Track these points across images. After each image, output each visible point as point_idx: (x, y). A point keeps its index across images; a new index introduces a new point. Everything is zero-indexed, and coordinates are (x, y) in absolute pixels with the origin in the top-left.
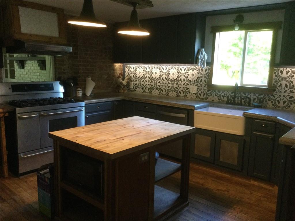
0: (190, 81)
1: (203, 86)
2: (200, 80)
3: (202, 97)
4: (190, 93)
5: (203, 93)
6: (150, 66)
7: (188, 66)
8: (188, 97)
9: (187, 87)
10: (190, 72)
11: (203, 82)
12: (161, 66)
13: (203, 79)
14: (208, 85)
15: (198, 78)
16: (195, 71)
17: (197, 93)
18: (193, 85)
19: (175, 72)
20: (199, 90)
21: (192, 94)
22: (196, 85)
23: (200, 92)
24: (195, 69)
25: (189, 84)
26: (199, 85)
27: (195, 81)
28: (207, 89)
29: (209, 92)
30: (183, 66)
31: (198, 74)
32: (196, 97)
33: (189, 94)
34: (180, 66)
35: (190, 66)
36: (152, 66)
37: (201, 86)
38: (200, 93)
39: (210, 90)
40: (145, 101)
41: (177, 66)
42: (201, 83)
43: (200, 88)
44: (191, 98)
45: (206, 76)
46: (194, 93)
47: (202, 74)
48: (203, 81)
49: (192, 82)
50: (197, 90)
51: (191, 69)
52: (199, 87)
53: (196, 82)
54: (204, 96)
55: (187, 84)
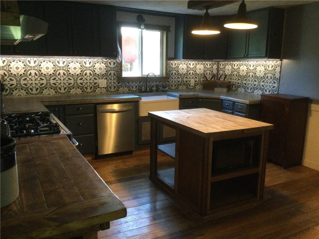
0: (98, 75)
1: (113, 79)
2: (109, 73)
3: (113, 90)
4: (99, 87)
5: (113, 86)
6: (35, 59)
7: (94, 59)
8: (97, 92)
9: (95, 81)
10: (97, 66)
11: (112, 76)
12: (55, 59)
13: (112, 72)
14: (117, 78)
15: (106, 71)
16: (103, 65)
17: (107, 87)
18: (102, 79)
19: (78, 66)
20: (108, 83)
21: (101, 88)
22: (105, 79)
23: (110, 85)
24: (103, 63)
25: (97, 78)
26: (108, 78)
27: (103, 75)
28: (117, 82)
29: (119, 85)
30: (87, 60)
31: (106, 68)
32: (107, 91)
33: (98, 89)
34: (83, 59)
35: (96, 60)
36: (40, 59)
37: (111, 79)
38: (110, 87)
39: (120, 83)
40: (80, 102)
41: (79, 59)
42: (110, 77)
43: (110, 81)
44: (101, 92)
45: (114, 69)
46: (103, 87)
47: (111, 68)
48: (112, 74)
49: (101, 76)
50: (107, 84)
51: (98, 63)
52: (108, 80)
53: (105, 76)
54: (114, 89)
55: (95, 78)
